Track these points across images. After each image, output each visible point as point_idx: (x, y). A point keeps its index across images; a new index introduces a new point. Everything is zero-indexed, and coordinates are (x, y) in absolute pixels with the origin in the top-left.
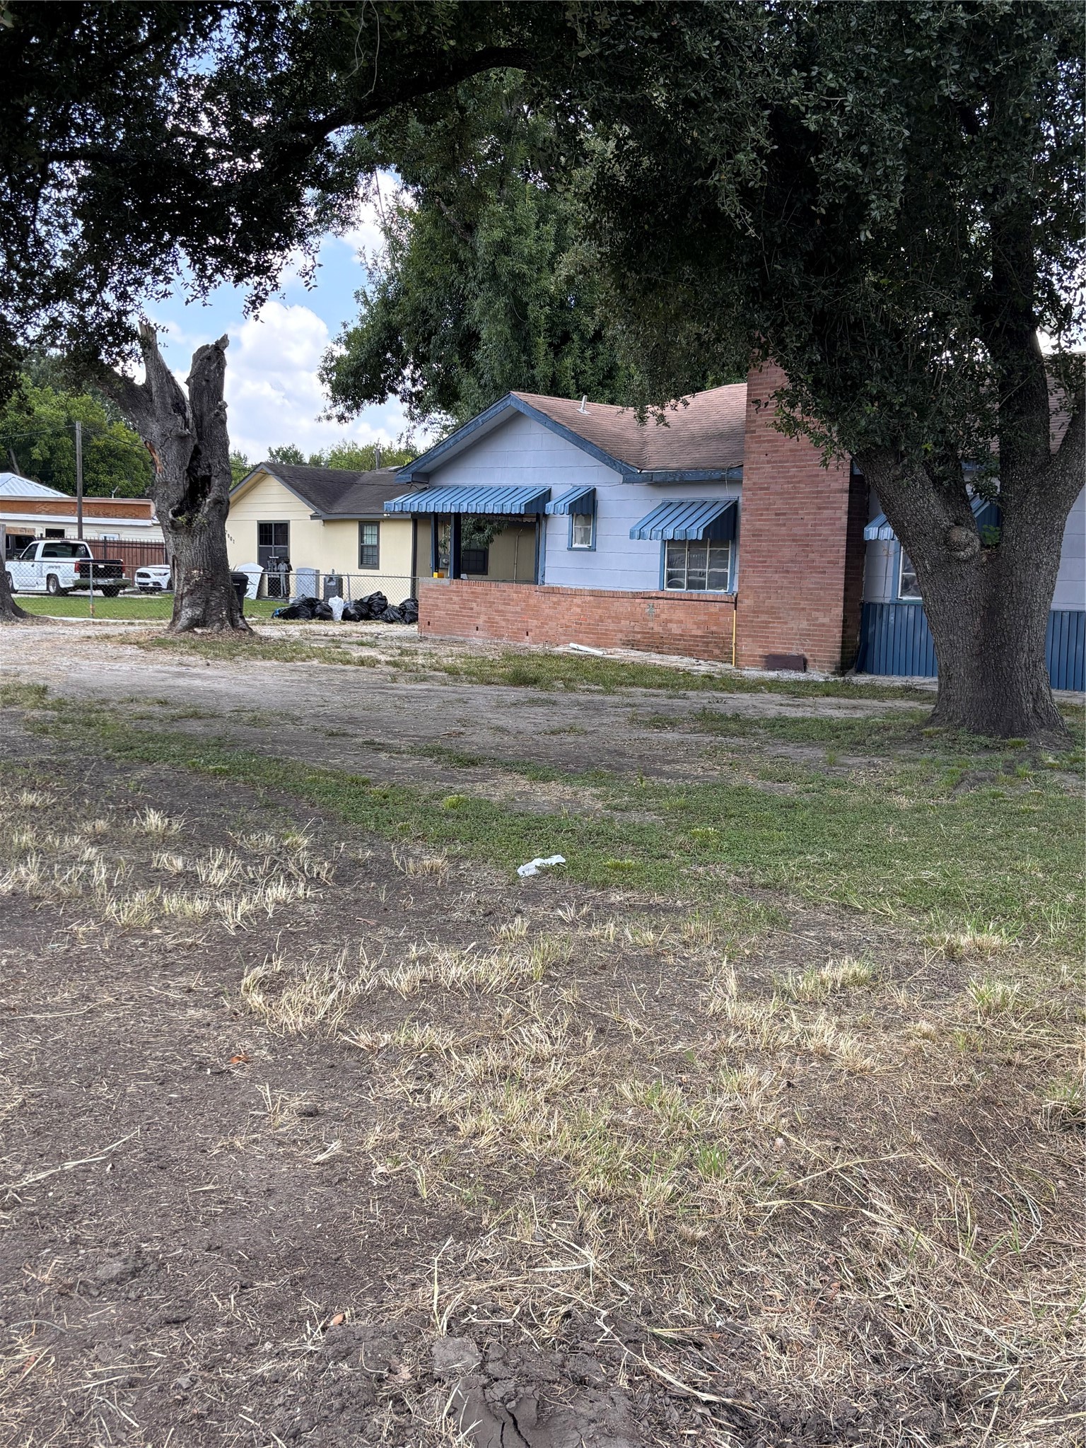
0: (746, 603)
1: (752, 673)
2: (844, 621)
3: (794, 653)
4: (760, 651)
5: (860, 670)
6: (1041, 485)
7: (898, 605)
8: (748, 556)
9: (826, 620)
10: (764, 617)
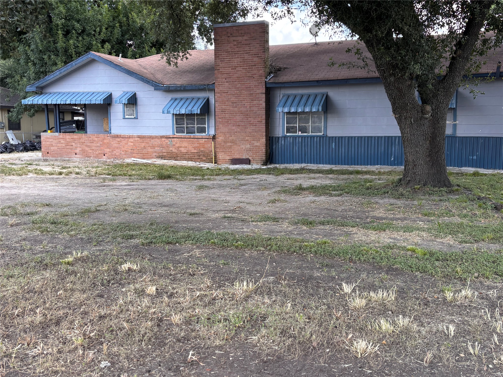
0: (220, 139)
1: (224, 166)
2: (266, 144)
3: (244, 157)
4: (228, 158)
5: (271, 163)
6: (444, 88)
7: (285, 137)
8: (220, 120)
9: (258, 144)
10: (229, 144)
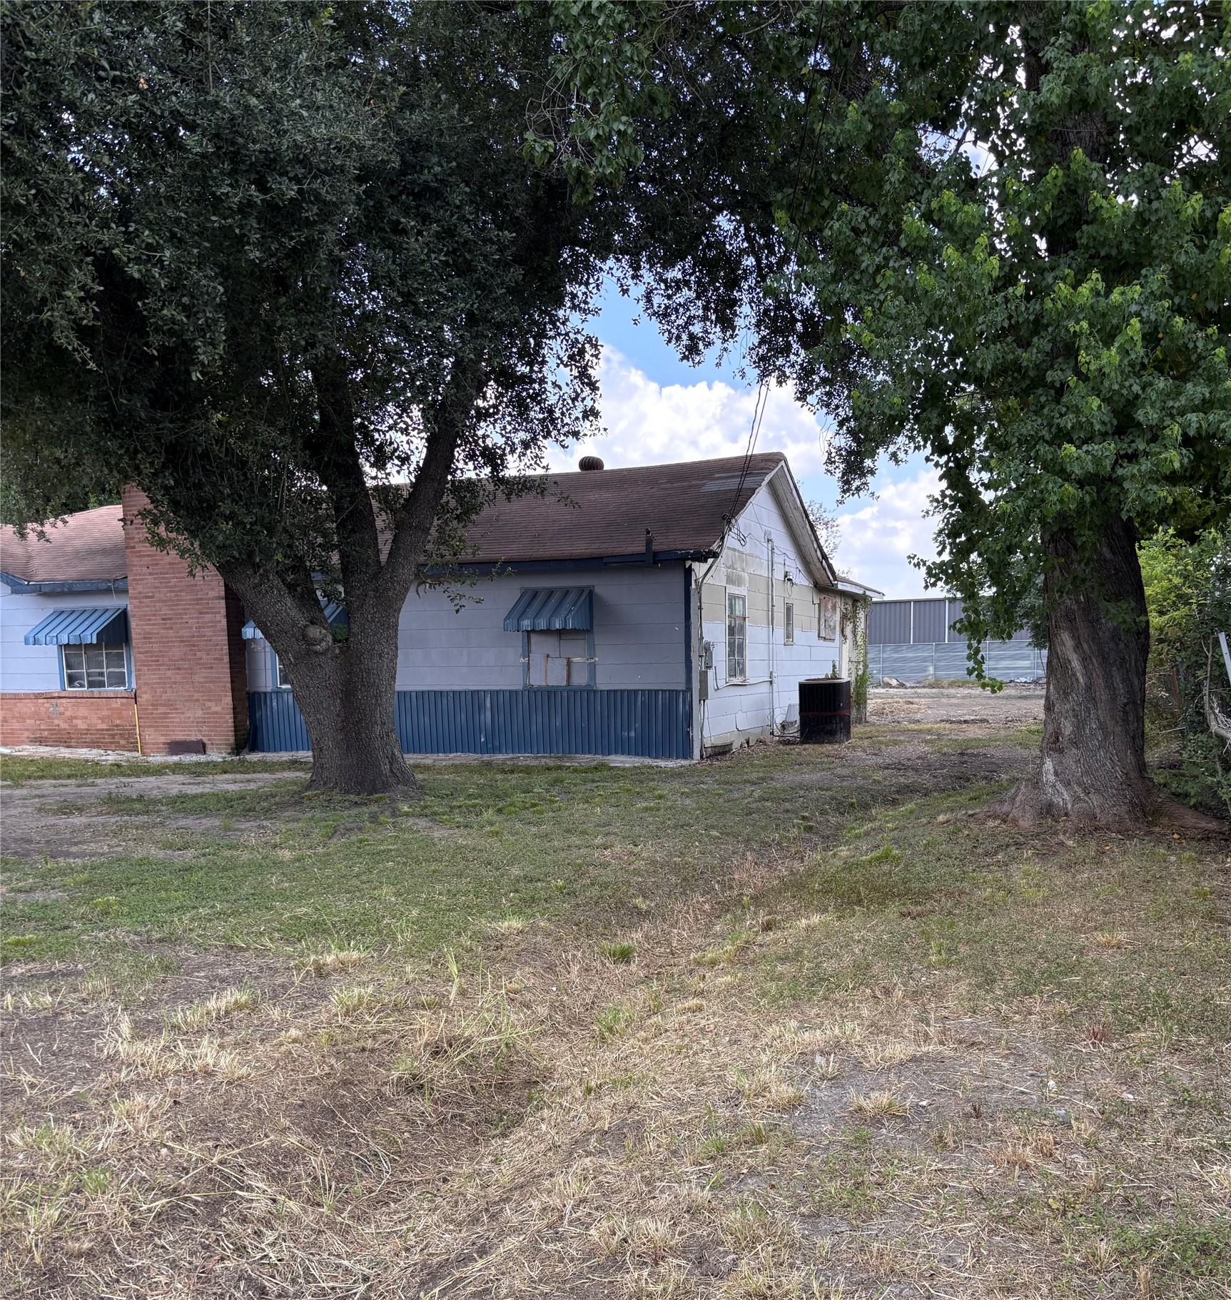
0: (145, 698)
1: (158, 759)
2: (234, 708)
3: (193, 738)
4: (162, 739)
5: (253, 749)
7: (279, 693)
8: (142, 657)
9: (218, 709)
10: (162, 710)
